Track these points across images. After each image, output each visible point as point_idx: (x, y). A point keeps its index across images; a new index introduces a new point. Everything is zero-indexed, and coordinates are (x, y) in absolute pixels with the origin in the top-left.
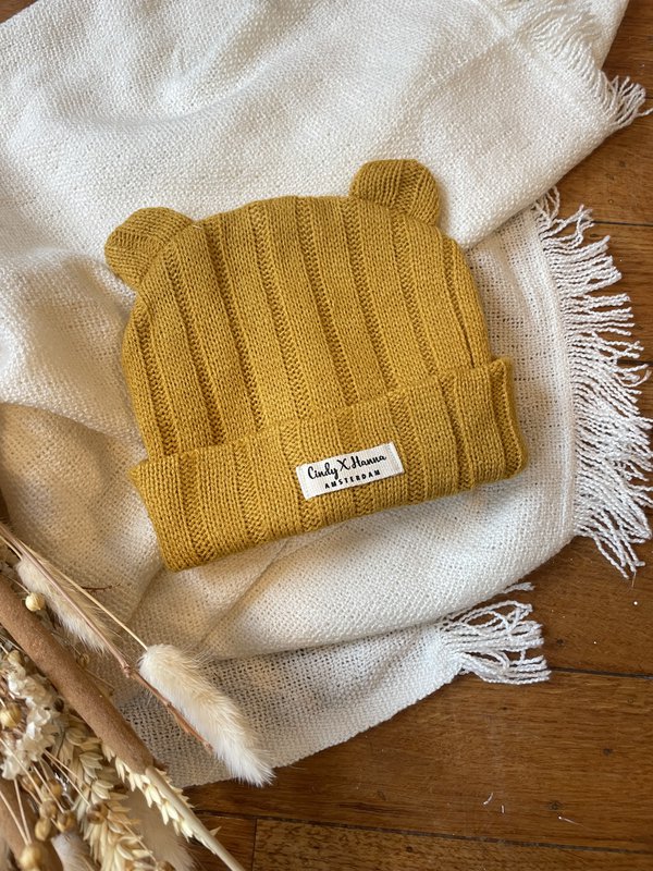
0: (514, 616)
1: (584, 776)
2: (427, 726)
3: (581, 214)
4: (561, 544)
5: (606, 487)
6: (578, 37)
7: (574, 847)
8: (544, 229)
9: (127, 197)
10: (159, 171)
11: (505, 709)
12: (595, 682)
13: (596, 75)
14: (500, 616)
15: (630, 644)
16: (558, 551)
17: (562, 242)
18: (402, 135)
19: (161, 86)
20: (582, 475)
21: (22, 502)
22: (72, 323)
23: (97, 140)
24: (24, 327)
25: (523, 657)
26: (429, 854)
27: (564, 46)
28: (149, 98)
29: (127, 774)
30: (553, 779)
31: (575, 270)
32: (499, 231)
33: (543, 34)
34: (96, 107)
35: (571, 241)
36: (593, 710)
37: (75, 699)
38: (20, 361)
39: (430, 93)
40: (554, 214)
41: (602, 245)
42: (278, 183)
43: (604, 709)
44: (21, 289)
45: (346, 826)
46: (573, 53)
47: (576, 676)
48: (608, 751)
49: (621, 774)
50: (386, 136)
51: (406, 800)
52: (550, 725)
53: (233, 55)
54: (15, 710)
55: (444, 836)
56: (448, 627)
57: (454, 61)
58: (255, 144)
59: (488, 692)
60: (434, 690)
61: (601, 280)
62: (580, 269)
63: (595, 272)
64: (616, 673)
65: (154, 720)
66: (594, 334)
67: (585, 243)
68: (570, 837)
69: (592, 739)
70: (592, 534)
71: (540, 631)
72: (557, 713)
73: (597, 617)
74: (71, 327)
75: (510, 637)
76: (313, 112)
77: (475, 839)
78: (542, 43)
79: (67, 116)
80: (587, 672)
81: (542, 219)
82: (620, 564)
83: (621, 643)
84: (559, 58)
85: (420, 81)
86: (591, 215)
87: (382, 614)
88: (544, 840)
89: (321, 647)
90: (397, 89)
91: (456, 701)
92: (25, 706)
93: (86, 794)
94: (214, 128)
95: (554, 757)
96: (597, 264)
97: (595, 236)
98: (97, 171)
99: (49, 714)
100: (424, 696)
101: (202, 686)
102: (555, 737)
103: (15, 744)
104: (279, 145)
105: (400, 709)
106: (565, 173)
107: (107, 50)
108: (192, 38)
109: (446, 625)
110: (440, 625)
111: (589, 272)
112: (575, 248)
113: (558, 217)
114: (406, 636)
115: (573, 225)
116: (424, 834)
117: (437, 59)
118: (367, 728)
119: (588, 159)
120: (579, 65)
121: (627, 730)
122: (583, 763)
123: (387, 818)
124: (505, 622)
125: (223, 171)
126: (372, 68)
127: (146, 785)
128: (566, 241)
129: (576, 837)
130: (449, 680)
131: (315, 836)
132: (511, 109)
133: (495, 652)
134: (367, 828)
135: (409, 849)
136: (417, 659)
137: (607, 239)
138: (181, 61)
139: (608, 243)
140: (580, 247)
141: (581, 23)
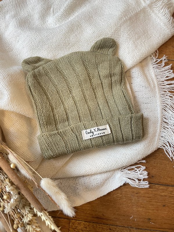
0: (141, 169)
1: (158, 212)
2: (116, 197)
3: (164, 58)
4: (154, 150)
5: (169, 135)
6: (166, 7)
7: (154, 230)
8: (153, 62)
9: (38, 51)
10: (47, 44)
11: (137, 194)
12: (161, 187)
13: (170, 18)
14: (136, 169)
15: (172, 178)
16: (153, 151)
17: (158, 66)
18: (115, 34)
19: (48, 18)
20: (162, 131)
21: (9, 136)
22: (23, 88)
23: (30, 34)
24: (10, 90)
25: (142, 181)
26: (115, 231)
27: (162, 9)
28: (44, 22)
29: (37, 212)
30: (149, 213)
31: (162, 74)
32: (141, 62)
33: (156, 6)
34: (29, 24)
35: (161, 65)
36: (161, 195)
37: (23, 192)
38: (8, 99)
39: (123, 22)
40: (156, 58)
41: (170, 66)
42: (80, 47)
43: (164, 195)
44: (9, 79)
45: (94, 223)
46: (164, 11)
47: (157, 186)
48: (164, 206)
49: (167, 212)
50: (110, 35)
51: (110, 217)
52: (149, 198)
53: (68, 11)
54: (8, 195)
55: (119, 226)
56: (122, 171)
57: (130, 13)
58: (73, 36)
59: (133, 189)
60: (118, 187)
61: (169, 77)
62: (163, 73)
63: (168, 74)
64: (167, 185)
65: (44, 193)
66: (167, 91)
67: (165, 66)
68: (153, 228)
69: (160, 202)
70: (163, 148)
71: (147, 174)
72: (151, 195)
73: (163, 170)
74: (22, 89)
75: (139, 175)
76: (89, 25)
77: (128, 227)
78: (155, 8)
79: (21, 27)
80: (159, 185)
81: (153, 59)
82: (170, 157)
83: (170, 177)
84: (160, 13)
85: (121, 19)
86: (167, 58)
87: (105, 167)
88: (146, 228)
89: (88, 175)
90: (114, 21)
91: (124, 191)
92: (11, 194)
93: (26, 217)
94: (62, 31)
95: (150, 207)
96: (168, 72)
97: (168, 64)
98: (30, 43)
99: (17, 196)
100: (115, 189)
101: (57, 189)
102: (150, 201)
103: (8, 204)
104: (80, 36)
105: (109, 192)
106: (160, 46)
107: (33, 8)
108: (56, 5)
109: (122, 170)
110: (120, 170)
111: (166, 74)
112: (162, 67)
113: (157, 58)
114: (111, 173)
115: (162, 61)
116: (114, 225)
117: (126, 12)
118: (100, 197)
119: (167, 42)
120: (166, 15)
121: (169, 200)
122: (157, 209)
123: (104, 221)
124: (138, 171)
125: (65, 44)
126: (107, 14)
127: (42, 215)
128: (160, 65)
129: (154, 228)
130: (122, 185)
131: (86, 225)
132: (146, 27)
133: (134, 178)
134: (99, 223)
135: (110, 229)
136: (114, 179)
137: (171, 65)
138: (53, 12)
139: (171, 66)
140: (163, 67)
141: (167, 3)
